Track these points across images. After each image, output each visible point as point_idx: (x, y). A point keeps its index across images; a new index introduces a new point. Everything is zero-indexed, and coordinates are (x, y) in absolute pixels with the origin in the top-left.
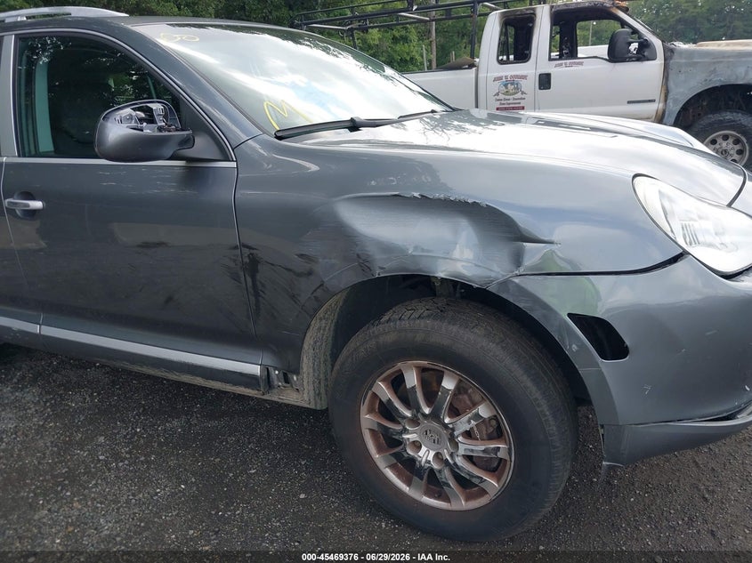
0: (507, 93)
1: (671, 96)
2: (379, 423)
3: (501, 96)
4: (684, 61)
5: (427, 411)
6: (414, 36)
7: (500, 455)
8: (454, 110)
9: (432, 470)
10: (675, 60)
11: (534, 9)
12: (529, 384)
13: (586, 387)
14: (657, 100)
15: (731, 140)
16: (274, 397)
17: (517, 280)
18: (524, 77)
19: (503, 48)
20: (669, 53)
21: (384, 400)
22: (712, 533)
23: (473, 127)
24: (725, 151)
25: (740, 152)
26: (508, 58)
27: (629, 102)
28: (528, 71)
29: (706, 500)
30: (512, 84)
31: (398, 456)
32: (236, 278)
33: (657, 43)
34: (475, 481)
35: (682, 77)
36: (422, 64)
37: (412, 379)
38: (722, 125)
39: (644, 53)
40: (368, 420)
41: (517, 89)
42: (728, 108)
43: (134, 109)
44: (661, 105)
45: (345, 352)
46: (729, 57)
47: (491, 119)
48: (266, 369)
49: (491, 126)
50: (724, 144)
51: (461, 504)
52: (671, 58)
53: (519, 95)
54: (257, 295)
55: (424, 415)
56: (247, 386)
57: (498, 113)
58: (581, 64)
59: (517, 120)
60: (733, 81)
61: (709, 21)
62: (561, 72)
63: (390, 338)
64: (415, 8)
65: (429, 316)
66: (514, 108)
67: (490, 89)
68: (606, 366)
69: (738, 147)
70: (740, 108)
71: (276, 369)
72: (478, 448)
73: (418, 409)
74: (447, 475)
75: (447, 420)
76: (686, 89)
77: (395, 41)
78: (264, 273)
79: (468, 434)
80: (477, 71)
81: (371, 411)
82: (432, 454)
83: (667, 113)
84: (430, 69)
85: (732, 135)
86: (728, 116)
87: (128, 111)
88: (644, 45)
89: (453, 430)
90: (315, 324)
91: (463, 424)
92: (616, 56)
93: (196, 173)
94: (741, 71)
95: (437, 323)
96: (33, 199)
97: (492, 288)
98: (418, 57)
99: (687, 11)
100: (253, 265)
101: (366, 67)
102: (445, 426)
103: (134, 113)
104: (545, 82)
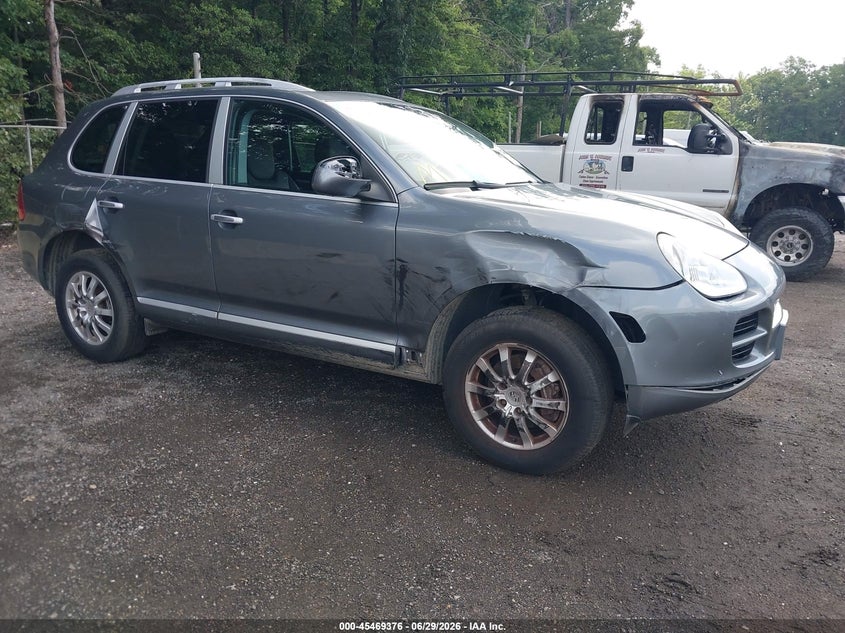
0: (591, 171)
1: (743, 189)
2: (479, 388)
3: (585, 174)
4: (756, 158)
5: (513, 377)
6: (500, 101)
7: (560, 408)
8: (544, 182)
9: (513, 419)
10: (749, 157)
11: (623, 97)
12: (582, 357)
13: (617, 359)
14: (731, 191)
15: (797, 235)
16: (401, 372)
17: (580, 289)
18: (609, 158)
19: (591, 127)
20: (744, 149)
21: (484, 370)
22: (702, 484)
23: (555, 196)
24: (791, 244)
25: (805, 247)
26: (596, 136)
27: (704, 191)
28: (613, 152)
29: (703, 469)
30: (596, 163)
31: (489, 410)
32: (389, 281)
33: (734, 139)
34: (541, 426)
35: (754, 173)
36: (506, 131)
37: (505, 356)
38: (789, 220)
39: (720, 146)
40: (470, 386)
41: (601, 168)
42: (798, 205)
43: (340, 161)
44: (734, 197)
45: (460, 337)
46: (798, 158)
47: (575, 192)
48: (399, 348)
49: (575, 197)
50: (791, 238)
51: (529, 445)
52: (745, 154)
53: (602, 174)
54: (402, 294)
55: (511, 380)
56: (383, 361)
57: (581, 188)
58: (662, 151)
59: (600, 196)
60: (801, 180)
61: (821, 113)
62: (643, 156)
63: (493, 326)
64: (511, 83)
65: (520, 314)
66: (596, 186)
67: (575, 166)
68: (631, 346)
69: (803, 242)
70: (809, 206)
71: (407, 348)
72: (545, 403)
73: (508, 376)
74: (521, 423)
75: (526, 383)
76: (757, 184)
77: (480, 104)
78: (409, 278)
79: (539, 393)
80: (565, 147)
81: (473, 380)
82: (514, 408)
83: (738, 204)
84: (514, 142)
85: (799, 231)
86: (795, 212)
87: (335, 162)
88: (722, 140)
89: (530, 389)
90: (440, 318)
91: (537, 386)
92: (695, 146)
93: (366, 208)
94: (809, 172)
95: (526, 317)
96: (236, 216)
97: (565, 295)
98: (503, 124)
99: (798, 100)
100: (402, 273)
101: (454, 128)
102: (525, 387)
103: (340, 164)
104: (628, 164)
